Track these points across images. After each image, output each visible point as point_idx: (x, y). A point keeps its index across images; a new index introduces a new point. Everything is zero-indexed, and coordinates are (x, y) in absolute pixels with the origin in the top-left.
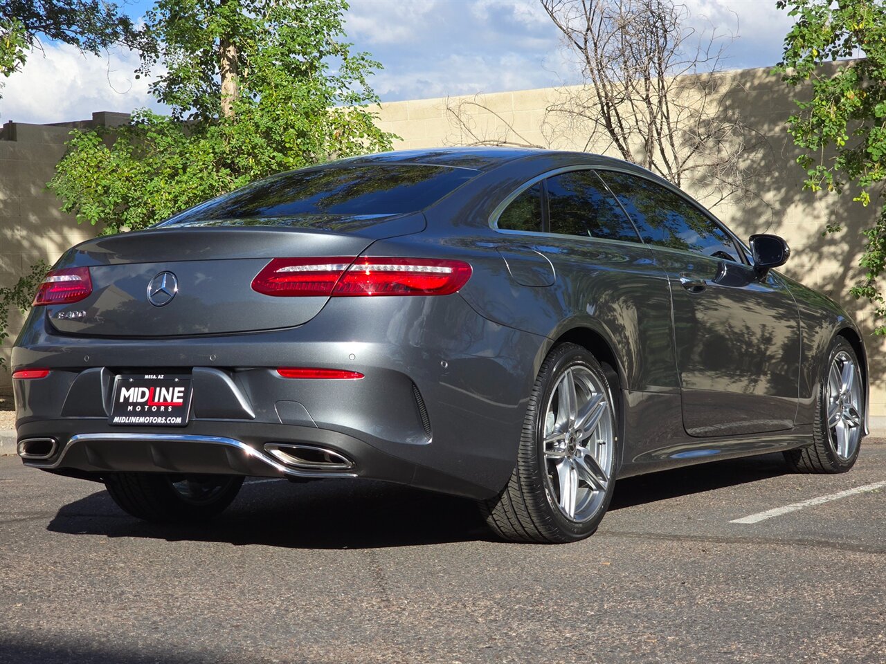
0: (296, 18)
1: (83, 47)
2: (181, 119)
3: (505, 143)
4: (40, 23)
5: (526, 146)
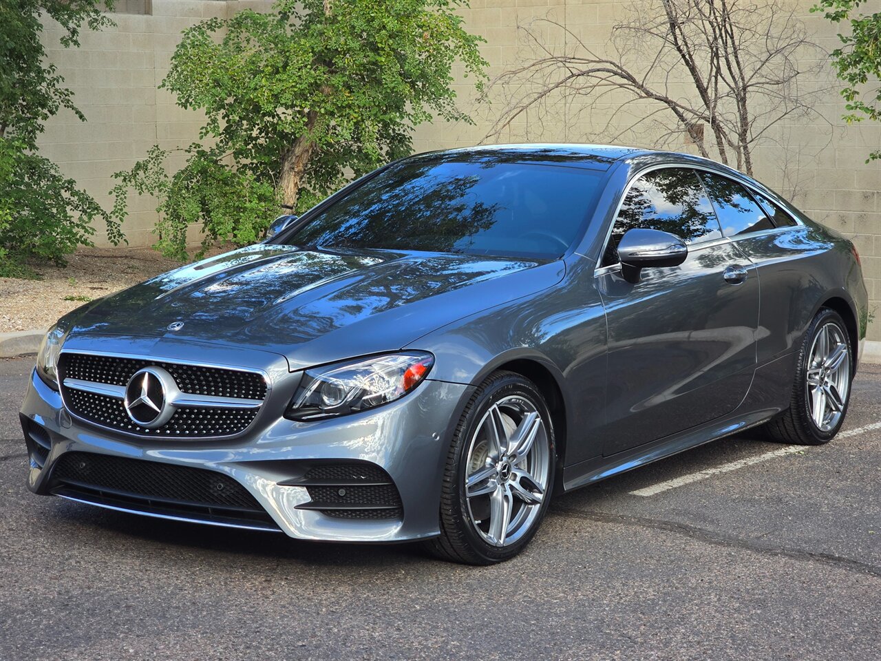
3: (573, 58)
5: (595, 62)
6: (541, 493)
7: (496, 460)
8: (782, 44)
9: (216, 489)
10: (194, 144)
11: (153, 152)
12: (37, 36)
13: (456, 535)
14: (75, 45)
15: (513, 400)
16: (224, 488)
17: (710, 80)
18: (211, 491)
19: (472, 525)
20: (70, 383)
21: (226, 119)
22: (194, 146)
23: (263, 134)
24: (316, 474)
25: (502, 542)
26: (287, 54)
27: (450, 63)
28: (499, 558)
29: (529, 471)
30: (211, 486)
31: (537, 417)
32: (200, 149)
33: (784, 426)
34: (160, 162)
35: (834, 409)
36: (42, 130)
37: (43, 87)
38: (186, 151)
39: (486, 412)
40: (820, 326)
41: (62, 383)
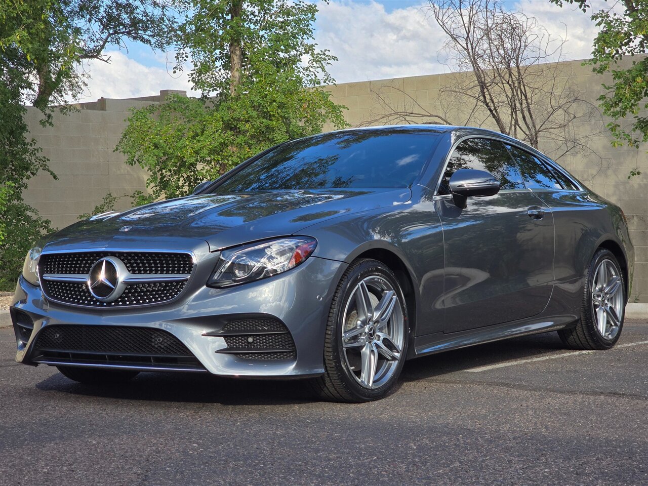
0: (281, 28)
1: (153, 46)
2: (208, 96)
3: (412, 113)
4: (126, 29)
5: (427, 116)
6: (398, 352)
7: (364, 323)
8: (562, 101)
9: (156, 343)
10: (137, 191)
11: (107, 198)
12: (23, 118)
13: (336, 376)
14: (50, 125)
15: (376, 279)
16: (163, 341)
17: (511, 127)
18: (153, 344)
19: (348, 369)
20: (48, 277)
21: (160, 172)
22: (137, 193)
23: (187, 184)
24: (231, 327)
25: (370, 385)
26: (204, 123)
27: (322, 125)
28: (369, 397)
29: (389, 334)
30: (153, 340)
31: (394, 295)
32: (141, 195)
33: (577, 334)
34: (113, 206)
35: (613, 324)
36: (26, 187)
37: (27, 157)
38: (131, 196)
39: (356, 285)
40: (600, 261)
41: (41, 277)
